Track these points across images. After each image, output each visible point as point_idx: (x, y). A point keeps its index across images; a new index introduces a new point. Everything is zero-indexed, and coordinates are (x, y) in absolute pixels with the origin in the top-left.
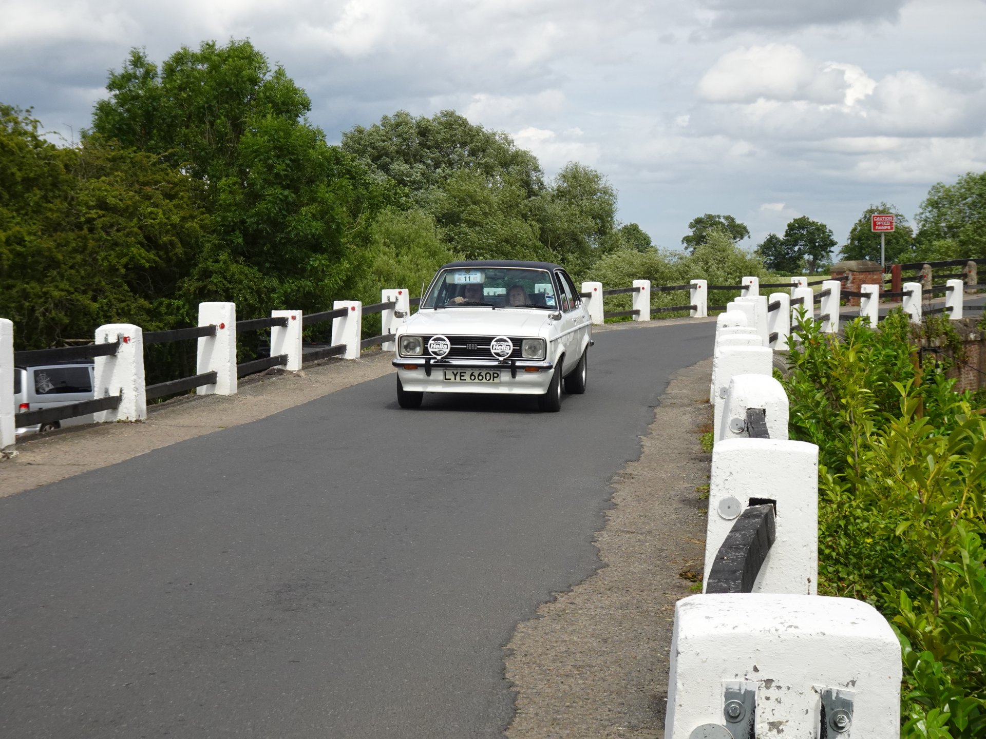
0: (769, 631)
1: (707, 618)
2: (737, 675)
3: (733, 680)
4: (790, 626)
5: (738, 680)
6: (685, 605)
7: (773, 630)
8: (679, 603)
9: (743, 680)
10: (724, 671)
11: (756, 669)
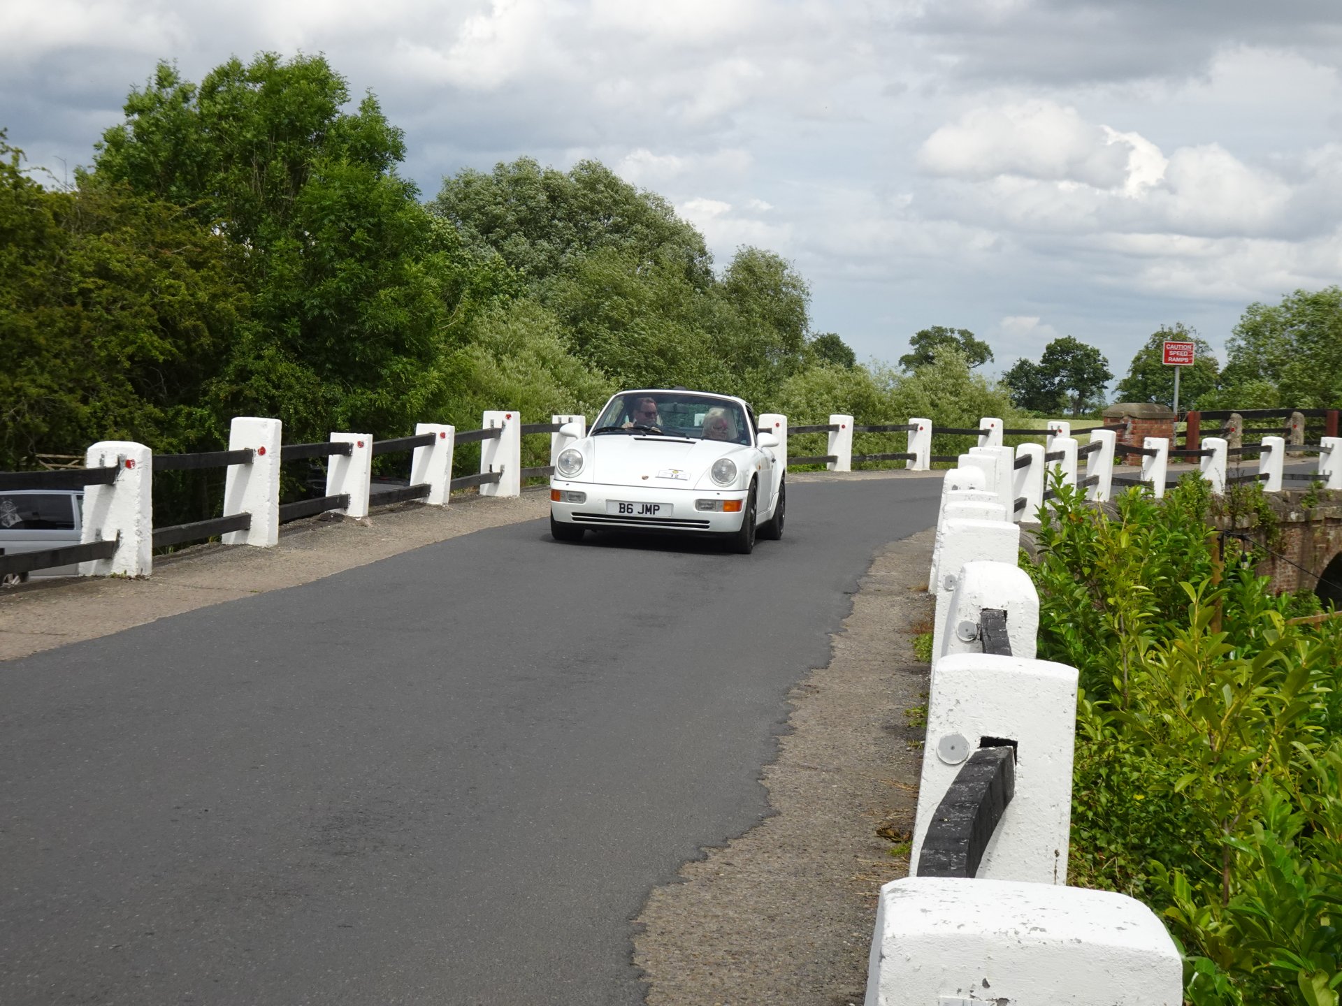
0: (1006, 933)
1: (924, 911)
2: (959, 991)
3: (955, 997)
4: (1035, 929)
5: (961, 997)
6: (894, 891)
7: (1011, 933)
8: (886, 888)
9: (967, 998)
10: (943, 984)
11: (986, 984)
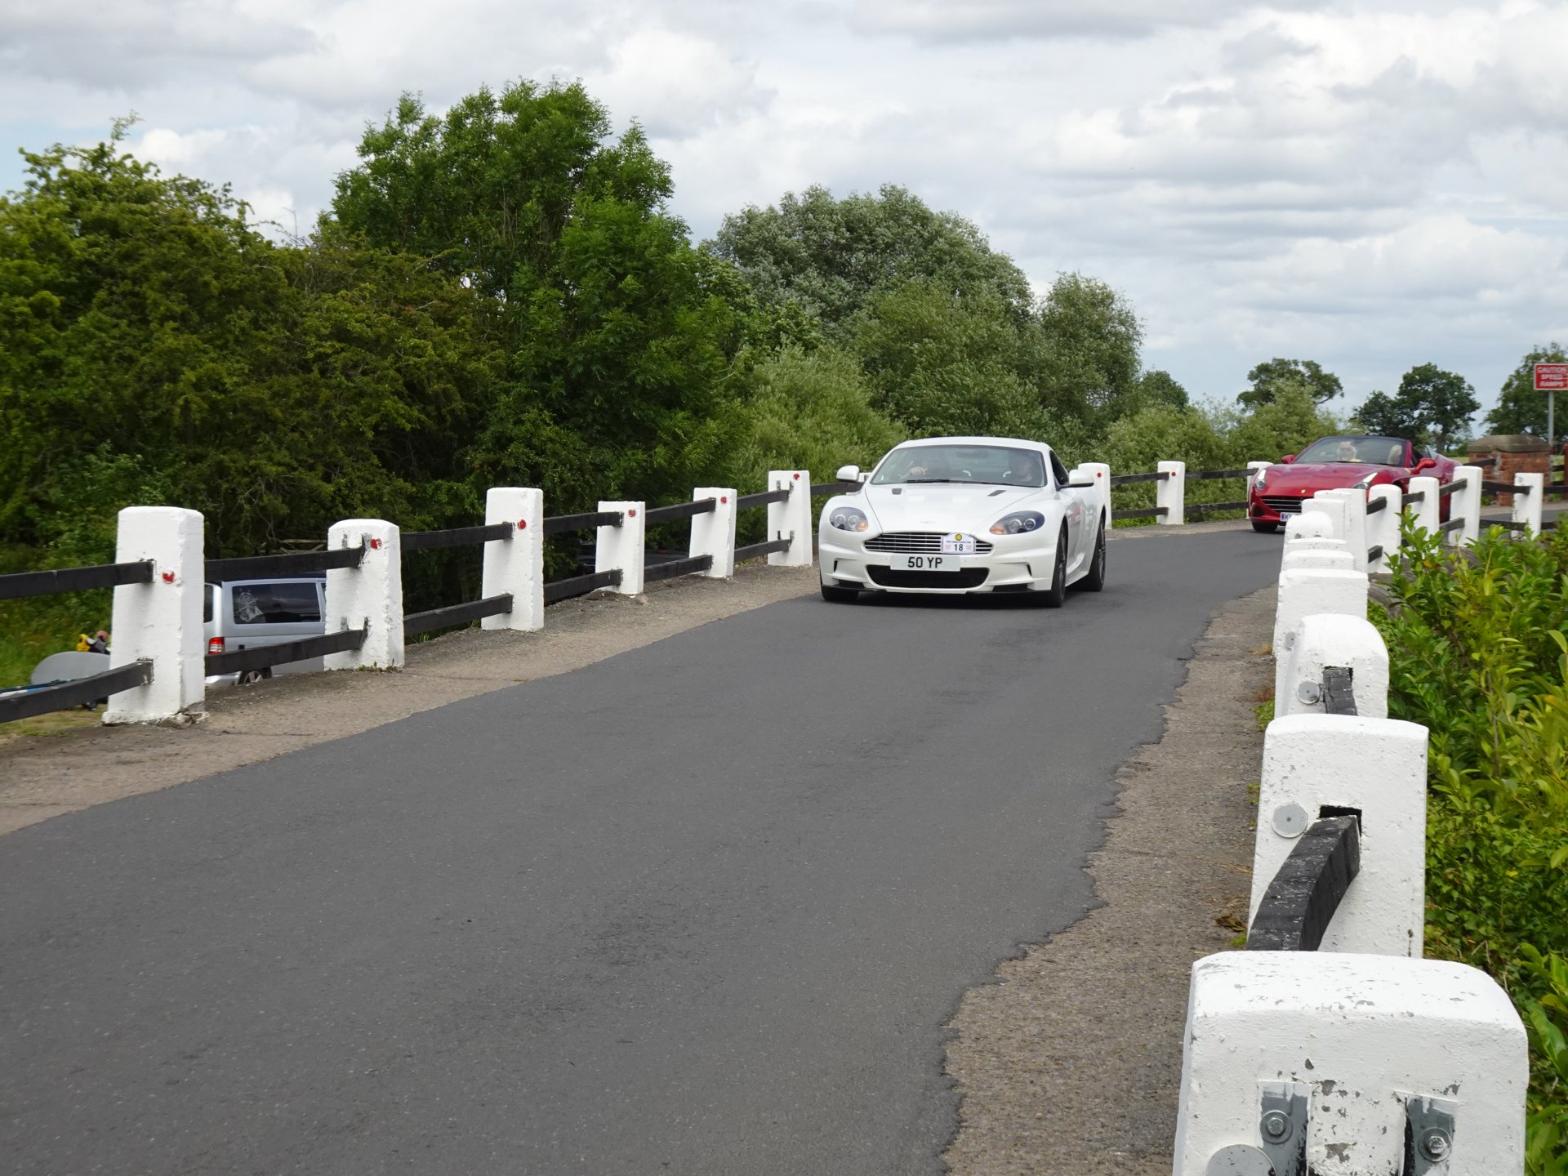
0: (1330, 1008)
1: (1238, 986)
2: (1280, 1073)
3: (1276, 1080)
4: (1362, 1002)
5: (1281, 1080)
6: (1206, 966)
7: (1335, 1008)
8: (1197, 964)
9: (1289, 1081)
10: (1262, 1066)
11: (1309, 1065)
